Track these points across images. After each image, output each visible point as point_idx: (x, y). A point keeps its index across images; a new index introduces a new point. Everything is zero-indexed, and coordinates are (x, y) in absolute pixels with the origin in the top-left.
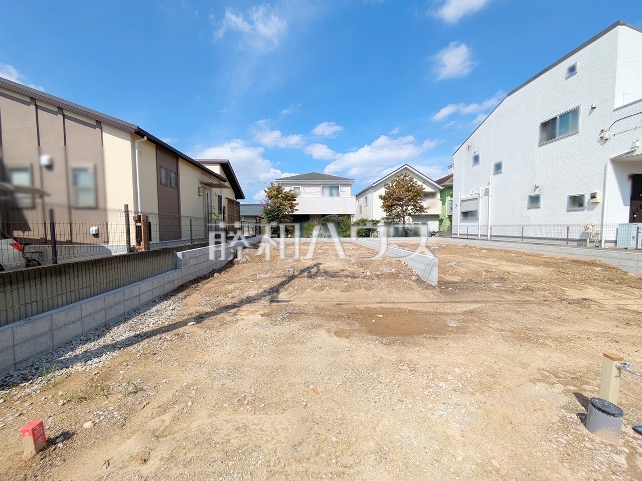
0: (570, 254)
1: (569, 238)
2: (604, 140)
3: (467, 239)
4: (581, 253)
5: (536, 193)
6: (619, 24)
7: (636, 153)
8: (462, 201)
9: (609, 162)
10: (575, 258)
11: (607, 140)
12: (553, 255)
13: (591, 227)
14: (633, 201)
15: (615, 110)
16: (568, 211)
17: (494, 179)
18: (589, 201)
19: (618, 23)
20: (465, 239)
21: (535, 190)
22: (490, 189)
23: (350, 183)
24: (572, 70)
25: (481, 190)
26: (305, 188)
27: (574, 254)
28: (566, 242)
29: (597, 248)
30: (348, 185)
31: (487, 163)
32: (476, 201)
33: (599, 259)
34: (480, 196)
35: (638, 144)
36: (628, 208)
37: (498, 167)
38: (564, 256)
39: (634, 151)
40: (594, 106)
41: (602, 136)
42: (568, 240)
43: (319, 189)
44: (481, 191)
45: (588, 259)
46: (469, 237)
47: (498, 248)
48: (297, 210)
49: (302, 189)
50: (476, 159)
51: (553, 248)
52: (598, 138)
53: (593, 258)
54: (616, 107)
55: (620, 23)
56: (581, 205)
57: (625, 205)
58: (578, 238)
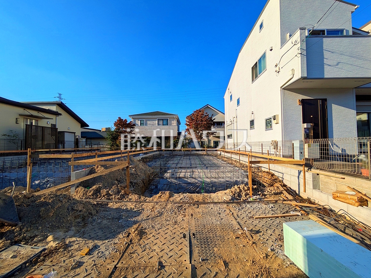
7: (293, 81)
8: (227, 127)
9: (279, 89)
11: (279, 72)
15: (281, 48)
16: (266, 130)
17: (237, 109)
18: (274, 123)
21: (252, 116)
22: (236, 117)
24: (261, 26)
30: (173, 118)
31: (235, 99)
34: (233, 123)
35: (293, 72)
37: (238, 101)
39: (291, 79)
40: (271, 49)
41: (276, 70)
44: (233, 119)
49: (145, 121)
52: (274, 72)
56: (271, 125)
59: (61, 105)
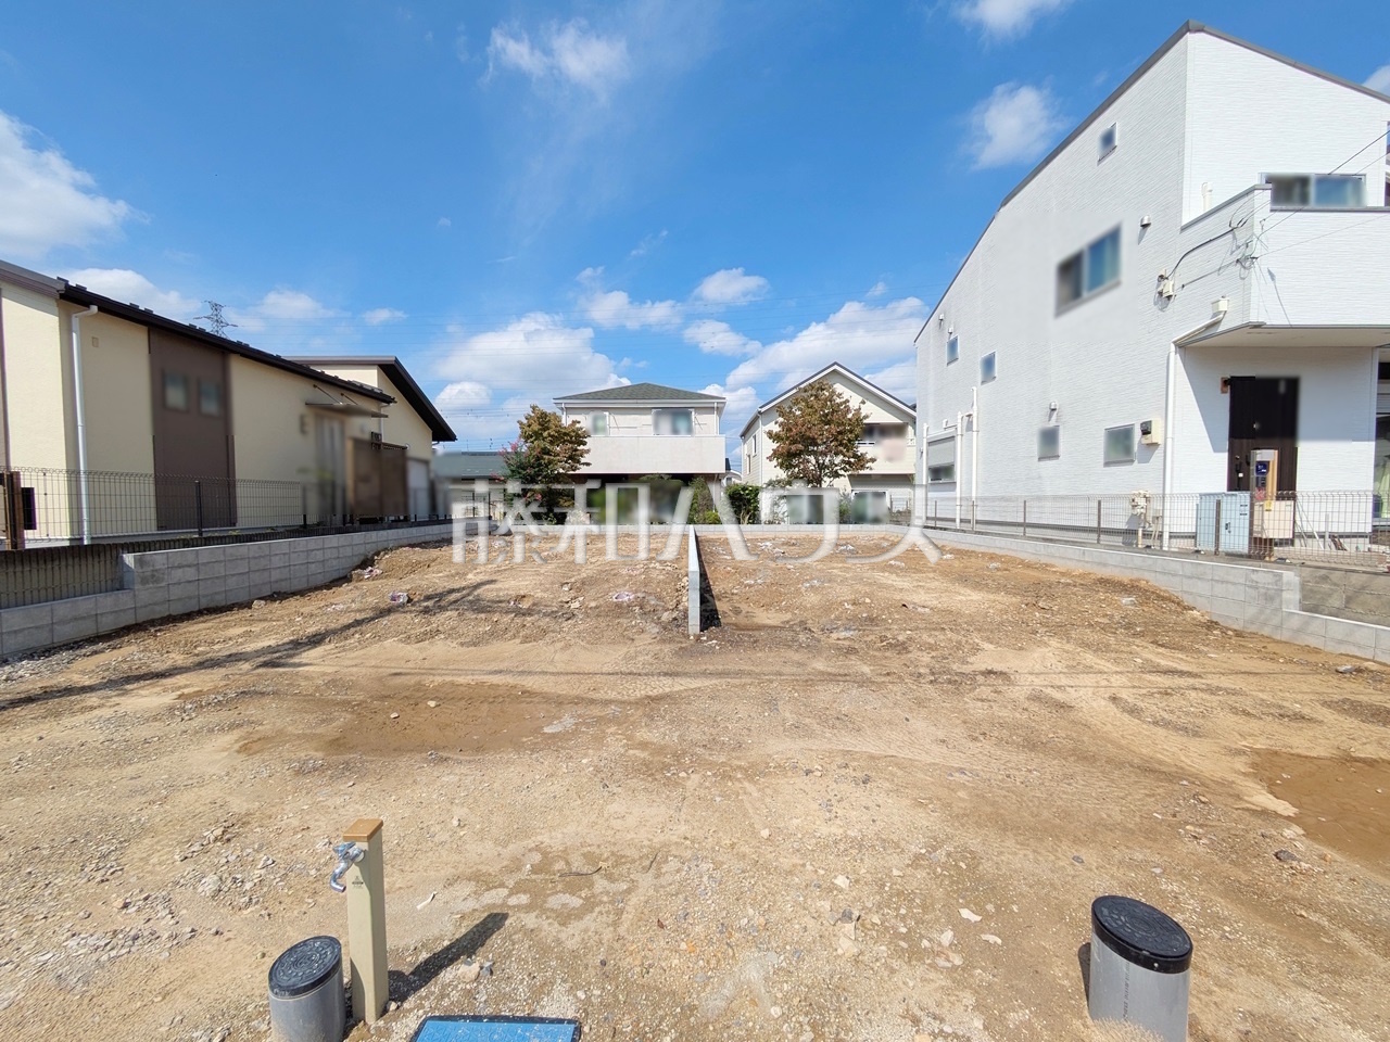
0: (1099, 564)
1: (1102, 526)
2: (1165, 299)
3: (935, 528)
4: (1117, 562)
5: (1052, 424)
6: (1189, 30)
7: (1222, 328)
8: (930, 443)
9: (1173, 347)
10: (1106, 573)
11: (1169, 297)
12: (1071, 565)
13: (1142, 502)
14: (1237, 441)
15: (1184, 229)
16: (1107, 464)
17: (980, 393)
18: (1140, 441)
19: (1187, 28)
20: (932, 528)
21: (1050, 417)
22: (975, 415)
23: (715, 405)
24: (1108, 139)
25: (960, 417)
26: (617, 417)
27: (1105, 565)
28: (1095, 536)
29: (1148, 551)
30: (710, 410)
31: (970, 355)
32: (952, 443)
33: (1147, 575)
34: (959, 433)
35: (1223, 306)
36: (1224, 457)
37: (989, 363)
38: (1089, 568)
39: (1215, 324)
40: (1145, 222)
41: (1160, 289)
42: (1099, 531)
43: (648, 419)
44: (959, 421)
45: (1125, 576)
46: (939, 524)
47: (982, 550)
48: (588, 464)
49: (610, 419)
50: (953, 345)
51: (1072, 551)
52: (1153, 294)
53: (1136, 575)
54: (1186, 221)
55: (1192, 24)
56: (1128, 450)
57: (1216, 450)
58: (1123, 526)
59: (392, 371)
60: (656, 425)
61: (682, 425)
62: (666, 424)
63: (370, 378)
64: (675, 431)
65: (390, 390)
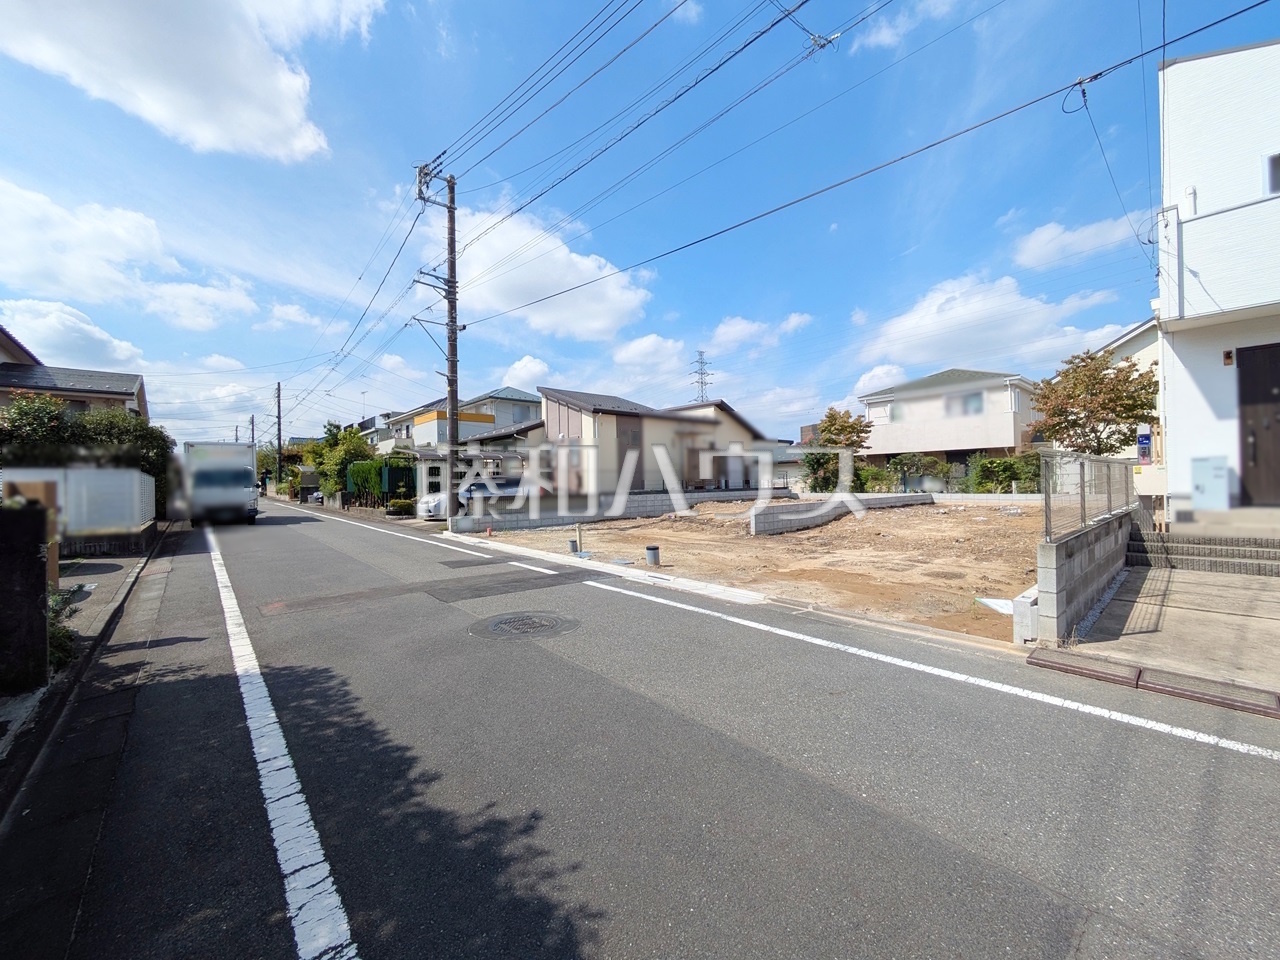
14: (1250, 409)
23: (1008, 383)
30: (1003, 387)
36: (1232, 424)
43: (939, 404)
48: (868, 448)
59: (722, 407)
60: (948, 408)
61: (973, 405)
62: (957, 407)
63: (710, 412)
64: (965, 412)
65: (722, 417)
